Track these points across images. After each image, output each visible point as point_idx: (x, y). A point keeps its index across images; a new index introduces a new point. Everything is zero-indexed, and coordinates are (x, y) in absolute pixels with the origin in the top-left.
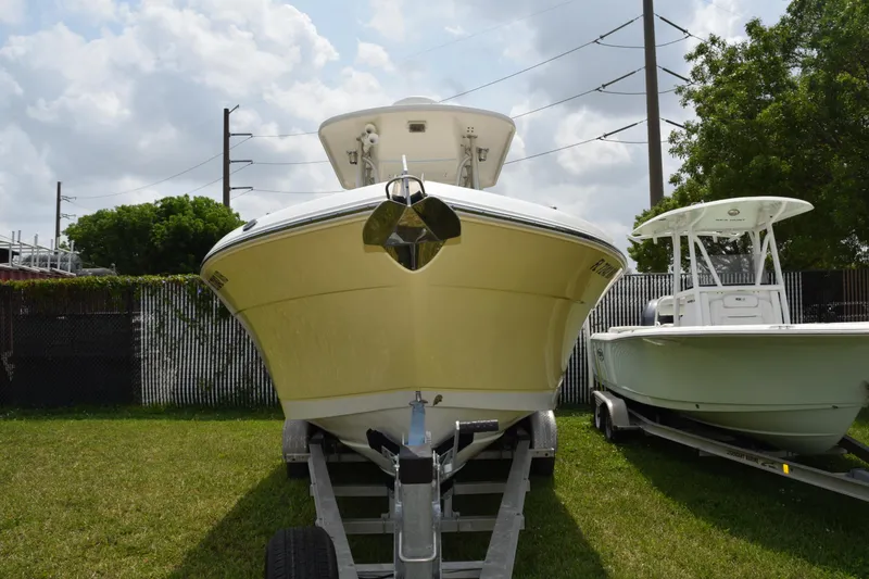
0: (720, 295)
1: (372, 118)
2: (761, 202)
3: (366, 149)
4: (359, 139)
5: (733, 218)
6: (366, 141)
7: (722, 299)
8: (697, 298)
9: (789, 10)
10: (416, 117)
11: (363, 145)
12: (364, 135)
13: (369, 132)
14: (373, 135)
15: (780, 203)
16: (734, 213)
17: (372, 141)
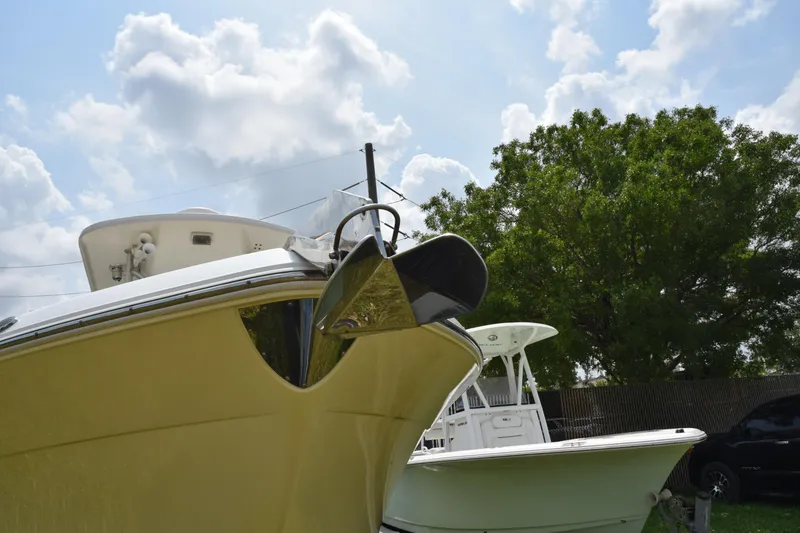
0: (489, 417)
1: (149, 226)
2: (514, 328)
3: (136, 262)
4: (128, 251)
5: (492, 343)
6: (137, 253)
7: (491, 420)
8: (469, 420)
9: (497, 179)
10: (202, 228)
11: (132, 257)
12: (135, 246)
13: (143, 242)
14: (147, 246)
15: (531, 329)
16: (494, 338)
17: (147, 252)
